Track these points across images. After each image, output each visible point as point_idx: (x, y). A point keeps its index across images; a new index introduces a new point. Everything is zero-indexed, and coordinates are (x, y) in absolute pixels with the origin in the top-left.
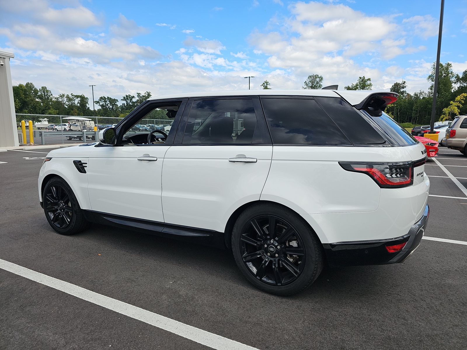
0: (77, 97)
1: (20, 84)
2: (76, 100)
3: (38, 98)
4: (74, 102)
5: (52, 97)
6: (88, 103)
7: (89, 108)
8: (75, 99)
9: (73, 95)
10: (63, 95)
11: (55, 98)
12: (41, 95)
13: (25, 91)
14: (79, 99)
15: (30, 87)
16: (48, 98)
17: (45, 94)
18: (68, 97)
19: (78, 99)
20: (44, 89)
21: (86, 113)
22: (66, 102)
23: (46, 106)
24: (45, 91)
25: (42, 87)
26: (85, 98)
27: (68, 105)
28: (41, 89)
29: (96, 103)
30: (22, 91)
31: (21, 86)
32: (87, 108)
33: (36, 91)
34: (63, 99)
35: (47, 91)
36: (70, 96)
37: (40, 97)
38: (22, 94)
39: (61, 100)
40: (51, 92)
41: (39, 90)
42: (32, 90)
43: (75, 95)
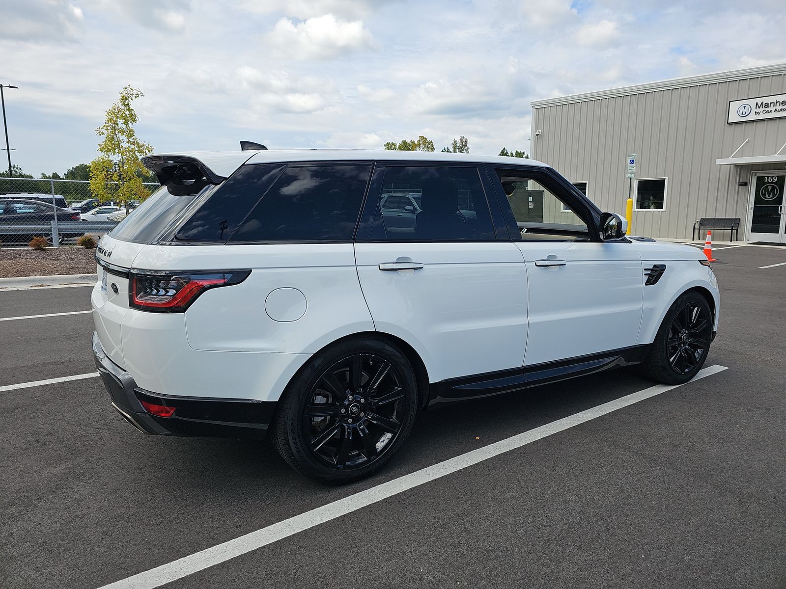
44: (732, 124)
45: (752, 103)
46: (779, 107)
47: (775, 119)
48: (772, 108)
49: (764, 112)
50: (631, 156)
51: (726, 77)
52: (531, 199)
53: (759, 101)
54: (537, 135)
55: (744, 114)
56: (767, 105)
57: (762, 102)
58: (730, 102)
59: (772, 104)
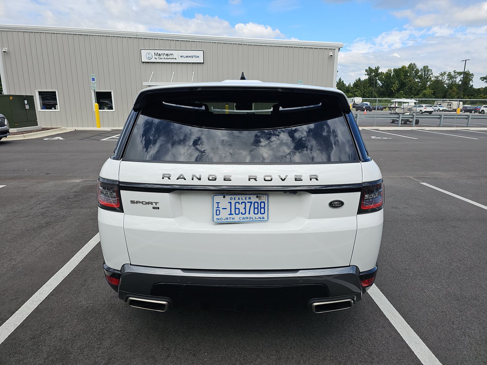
0: (460, 73)
1: (403, 66)
2: (459, 77)
3: (417, 79)
4: (455, 80)
5: (432, 76)
6: (472, 80)
7: (472, 86)
8: (457, 76)
9: (456, 72)
10: (445, 73)
11: (435, 77)
12: (421, 75)
13: (406, 72)
14: (462, 76)
15: (412, 68)
16: (427, 77)
17: (425, 73)
18: (449, 75)
19: (460, 77)
20: (426, 69)
21: (467, 92)
22: (446, 81)
23: (423, 86)
24: (426, 71)
25: (424, 67)
26: (470, 75)
27: (448, 83)
28: (422, 69)
29: (482, 79)
30: (403, 72)
31: (403, 67)
32: (469, 86)
33: (417, 71)
34: (443, 77)
35: (428, 70)
36: (453, 74)
37: (420, 77)
38: (402, 75)
39: (440, 79)
40: (432, 71)
41: (420, 70)
42: (413, 70)
43: (458, 72)
44: (143, 62)
45: (153, 52)
46: (166, 57)
47: (164, 63)
48: (162, 57)
49: (159, 58)
50: (92, 76)
51: (136, 35)
52: (26, 102)
53: (156, 52)
54: (4, 52)
55: (149, 57)
56: (160, 55)
57: (157, 53)
58: (141, 50)
59: (162, 55)
